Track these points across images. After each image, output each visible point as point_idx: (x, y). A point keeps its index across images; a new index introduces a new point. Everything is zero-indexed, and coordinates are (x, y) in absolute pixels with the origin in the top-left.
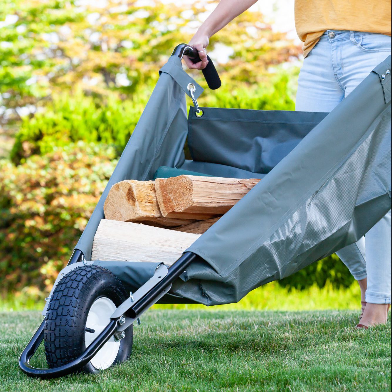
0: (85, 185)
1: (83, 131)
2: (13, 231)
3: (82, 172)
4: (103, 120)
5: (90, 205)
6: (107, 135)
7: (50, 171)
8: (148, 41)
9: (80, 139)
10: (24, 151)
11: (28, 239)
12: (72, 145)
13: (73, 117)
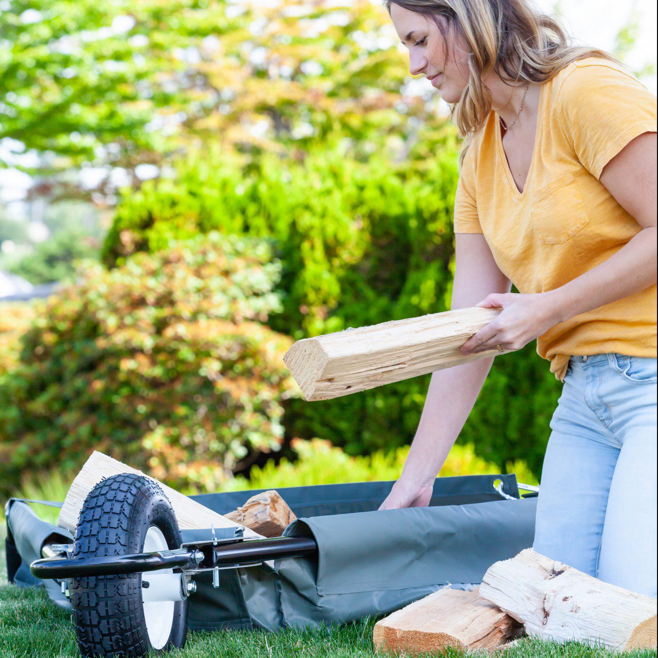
0: (220, 305)
1: (219, 215)
2: (100, 377)
3: (215, 282)
4: (254, 197)
5: (225, 337)
6: (259, 222)
7: (163, 279)
8: (345, 64)
9: (216, 228)
10: (123, 246)
11: (125, 391)
12: (200, 237)
13: (205, 191)
